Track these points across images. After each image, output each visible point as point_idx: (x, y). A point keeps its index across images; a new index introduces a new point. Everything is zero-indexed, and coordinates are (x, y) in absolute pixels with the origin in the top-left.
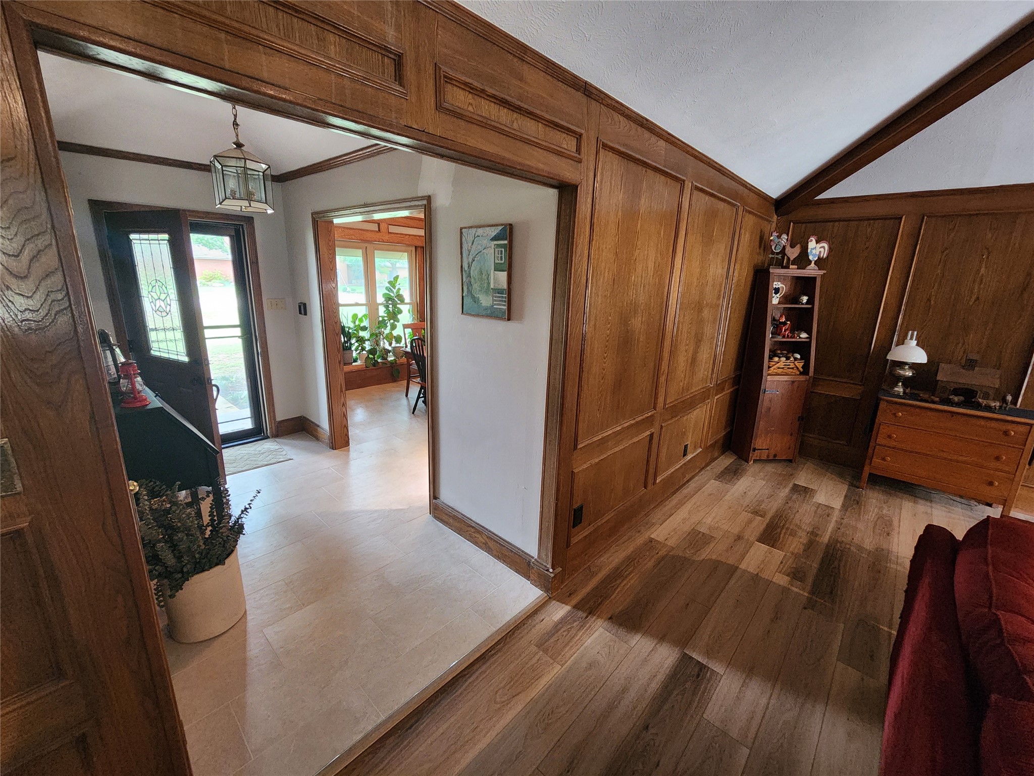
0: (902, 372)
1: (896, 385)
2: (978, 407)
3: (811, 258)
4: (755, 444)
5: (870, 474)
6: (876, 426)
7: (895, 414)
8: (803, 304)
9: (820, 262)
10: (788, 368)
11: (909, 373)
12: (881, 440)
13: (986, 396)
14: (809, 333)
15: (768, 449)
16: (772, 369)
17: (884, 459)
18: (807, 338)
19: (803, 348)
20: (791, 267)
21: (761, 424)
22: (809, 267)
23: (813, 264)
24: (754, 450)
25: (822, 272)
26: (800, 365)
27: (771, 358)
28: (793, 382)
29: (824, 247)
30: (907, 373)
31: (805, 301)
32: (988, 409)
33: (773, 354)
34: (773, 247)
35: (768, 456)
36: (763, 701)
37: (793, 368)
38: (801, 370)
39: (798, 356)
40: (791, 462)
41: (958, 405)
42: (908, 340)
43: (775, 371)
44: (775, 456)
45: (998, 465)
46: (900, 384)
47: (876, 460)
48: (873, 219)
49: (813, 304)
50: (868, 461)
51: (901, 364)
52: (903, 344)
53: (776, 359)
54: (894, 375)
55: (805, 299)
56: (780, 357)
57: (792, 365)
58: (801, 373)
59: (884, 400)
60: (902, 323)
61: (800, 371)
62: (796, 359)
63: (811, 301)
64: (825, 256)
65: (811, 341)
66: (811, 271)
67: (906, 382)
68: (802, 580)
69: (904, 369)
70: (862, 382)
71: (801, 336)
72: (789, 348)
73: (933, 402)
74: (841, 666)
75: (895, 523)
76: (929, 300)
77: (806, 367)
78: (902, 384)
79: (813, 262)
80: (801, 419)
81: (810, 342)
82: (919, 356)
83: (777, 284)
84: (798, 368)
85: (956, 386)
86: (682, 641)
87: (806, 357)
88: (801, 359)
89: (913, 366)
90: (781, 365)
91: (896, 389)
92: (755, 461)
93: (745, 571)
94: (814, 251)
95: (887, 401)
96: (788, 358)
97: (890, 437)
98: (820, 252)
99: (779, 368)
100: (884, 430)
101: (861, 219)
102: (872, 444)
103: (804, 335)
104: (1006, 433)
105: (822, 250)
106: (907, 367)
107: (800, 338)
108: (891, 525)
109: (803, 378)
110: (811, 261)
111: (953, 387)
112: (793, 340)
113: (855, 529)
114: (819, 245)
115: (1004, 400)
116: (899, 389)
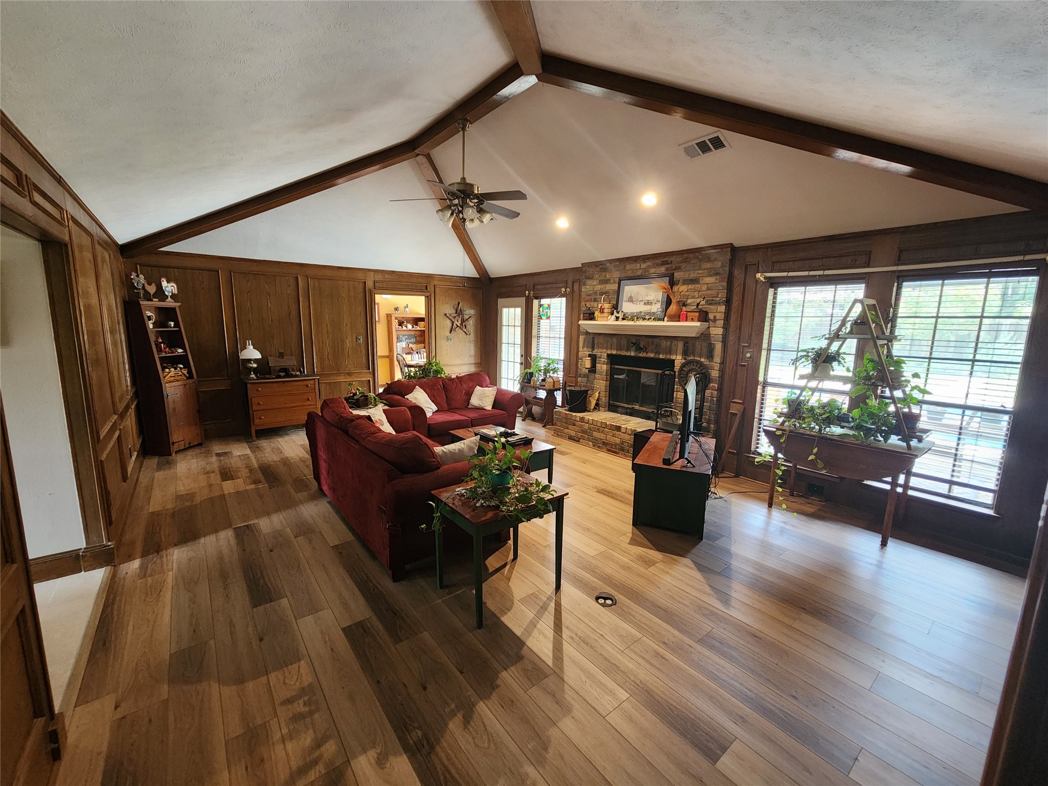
0: (251, 365)
1: (251, 374)
2: (292, 376)
3: (166, 293)
4: (172, 439)
5: (256, 431)
6: (249, 400)
7: (257, 390)
8: (171, 328)
9: (173, 296)
10: (178, 376)
11: (255, 365)
12: (255, 408)
13: (294, 370)
14: (184, 348)
15: (183, 440)
16: (166, 378)
17: (260, 419)
18: (183, 352)
19: (183, 360)
20: (154, 300)
21: (172, 422)
22: (167, 300)
23: (169, 299)
24: (173, 443)
25: (178, 304)
26: (185, 372)
27: (163, 370)
28: (185, 385)
29: (173, 286)
30: (254, 366)
31: (173, 325)
32: (296, 376)
33: (163, 368)
34: (136, 285)
35: (185, 446)
36: (281, 516)
37: (181, 375)
38: (188, 375)
39: (182, 366)
40: (202, 445)
41: (284, 377)
42: (248, 346)
43: (169, 379)
44: (190, 443)
45: (308, 403)
46: (252, 373)
47: (257, 421)
48: (201, 270)
49: (179, 327)
50: (252, 423)
51: (249, 361)
52: (246, 348)
53: (167, 370)
54: (247, 368)
55: (172, 324)
56: (169, 369)
57: (180, 373)
58: (188, 378)
59: (248, 383)
60: (240, 336)
61: (186, 377)
62: (181, 368)
63: (177, 325)
64: (176, 292)
65: (187, 353)
66: (170, 303)
67: (255, 371)
68: (260, 482)
69: (251, 363)
70: (228, 377)
71: (178, 351)
72: (173, 362)
73: (273, 378)
74: (298, 494)
75: (281, 448)
76: (249, 321)
77: (190, 372)
78: (254, 373)
79: (169, 297)
80: (199, 411)
81: (187, 355)
82: (257, 355)
83: (149, 314)
84: (184, 375)
85: (281, 367)
86: (228, 525)
87: (187, 366)
88: (184, 368)
89: (256, 361)
90: (172, 374)
91: (251, 376)
92: (176, 452)
93: (229, 494)
94: (167, 289)
95: (251, 383)
96: (176, 369)
97: (259, 404)
98: (172, 289)
99: (171, 377)
100: (255, 401)
101: (192, 269)
102: (251, 412)
103: (180, 350)
104: (307, 386)
105: (173, 288)
106: (252, 362)
107: (178, 352)
108: (280, 449)
109: (190, 381)
110: (167, 296)
111: (278, 368)
112: (174, 354)
113: (265, 457)
114: (170, 285)
115: (300, 371)
116: (253, 376)
